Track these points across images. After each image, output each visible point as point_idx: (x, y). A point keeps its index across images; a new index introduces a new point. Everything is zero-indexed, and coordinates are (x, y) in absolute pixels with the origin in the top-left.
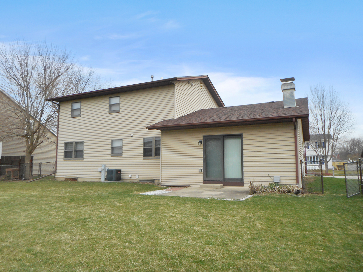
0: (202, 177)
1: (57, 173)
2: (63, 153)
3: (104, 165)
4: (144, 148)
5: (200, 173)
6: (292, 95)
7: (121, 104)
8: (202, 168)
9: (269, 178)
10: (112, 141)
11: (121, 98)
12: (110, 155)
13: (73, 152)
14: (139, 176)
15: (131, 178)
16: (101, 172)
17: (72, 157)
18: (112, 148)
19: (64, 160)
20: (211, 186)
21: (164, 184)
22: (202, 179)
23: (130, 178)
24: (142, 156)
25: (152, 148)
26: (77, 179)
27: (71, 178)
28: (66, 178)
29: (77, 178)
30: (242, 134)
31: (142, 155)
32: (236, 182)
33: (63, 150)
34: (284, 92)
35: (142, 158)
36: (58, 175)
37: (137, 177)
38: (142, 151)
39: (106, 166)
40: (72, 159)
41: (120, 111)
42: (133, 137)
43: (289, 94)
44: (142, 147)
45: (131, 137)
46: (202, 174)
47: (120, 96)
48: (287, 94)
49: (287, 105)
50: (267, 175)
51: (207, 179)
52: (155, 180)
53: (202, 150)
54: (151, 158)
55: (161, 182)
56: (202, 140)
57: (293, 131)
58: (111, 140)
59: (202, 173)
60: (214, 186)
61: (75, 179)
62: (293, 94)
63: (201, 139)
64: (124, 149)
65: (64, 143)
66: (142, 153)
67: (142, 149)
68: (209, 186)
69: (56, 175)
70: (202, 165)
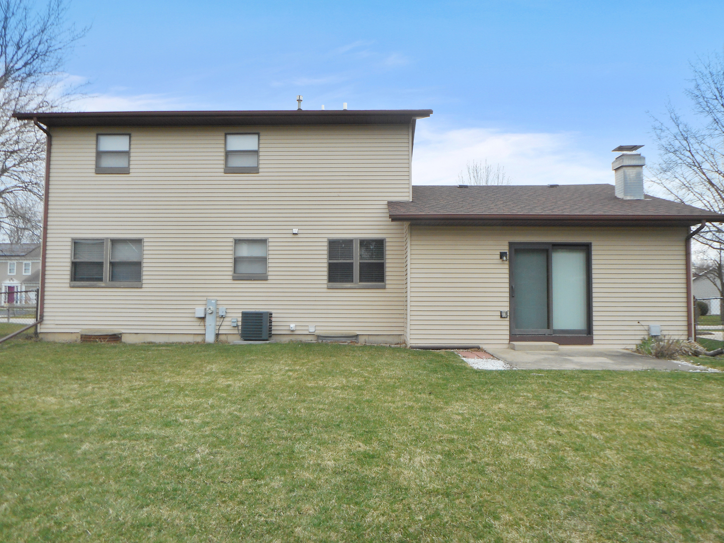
0: (508, 328)
1: (45, 322)
2: (69, 268)
3: (213, 301)
4: (331, 261)
5: (502, 319)
6: (640, 178)
7: (261, 154)
8: (507, 309)
9: (642, 328)
10: (238, 242)
11: (261, 138)
12: (231, 277)
13: (107, 268)
14: (318, 328)
15: (293, 331)
16: (203, 319)
17: (101, 280)
18: (234, 258)
19: (73, 287)
20: (541, 346)
21: (417, 345)
22: (508, 332)
23: (292, 333)
24: (326, 282)
25: (352, 263)
26: (119, 337)
27: (107, 335)
28: (84, 333)
29: (121, 334)
30: (591, 243)
31: (326, 278)
32: (580, 337)
33: (69, 260)
34: (626, 171)
35: (325, 286)
36: (49, 326)
37: (312, 330)
38: (326, 269)
39: (219, 302)
40: (102, 284)
41: (261, 170)
42: (299, 236)
43: (634, 175)
44: (326, 261)
45: (292, 236)
46: (506, 322)
47: (258, 134)
48: (632, 175)
49: (631, 196)
50: (636, 323)
51: (517, 331)
52: (360, 337)
53: (507, 271)
54: (348, 285)
55: (409, 339)
56: (507, 251)
57: (683, 244)
58: (231, 240)
59: (508, 319)
60: (546, 346)
61: (115, 338)
62: (641, 176)
63: (506, 249)
64: (271, 263)
65: (70, 240)
66: (326, 273)
67: (326, 265)
68: (536, 346)
69: (42, 326)
70: (508, 304)
